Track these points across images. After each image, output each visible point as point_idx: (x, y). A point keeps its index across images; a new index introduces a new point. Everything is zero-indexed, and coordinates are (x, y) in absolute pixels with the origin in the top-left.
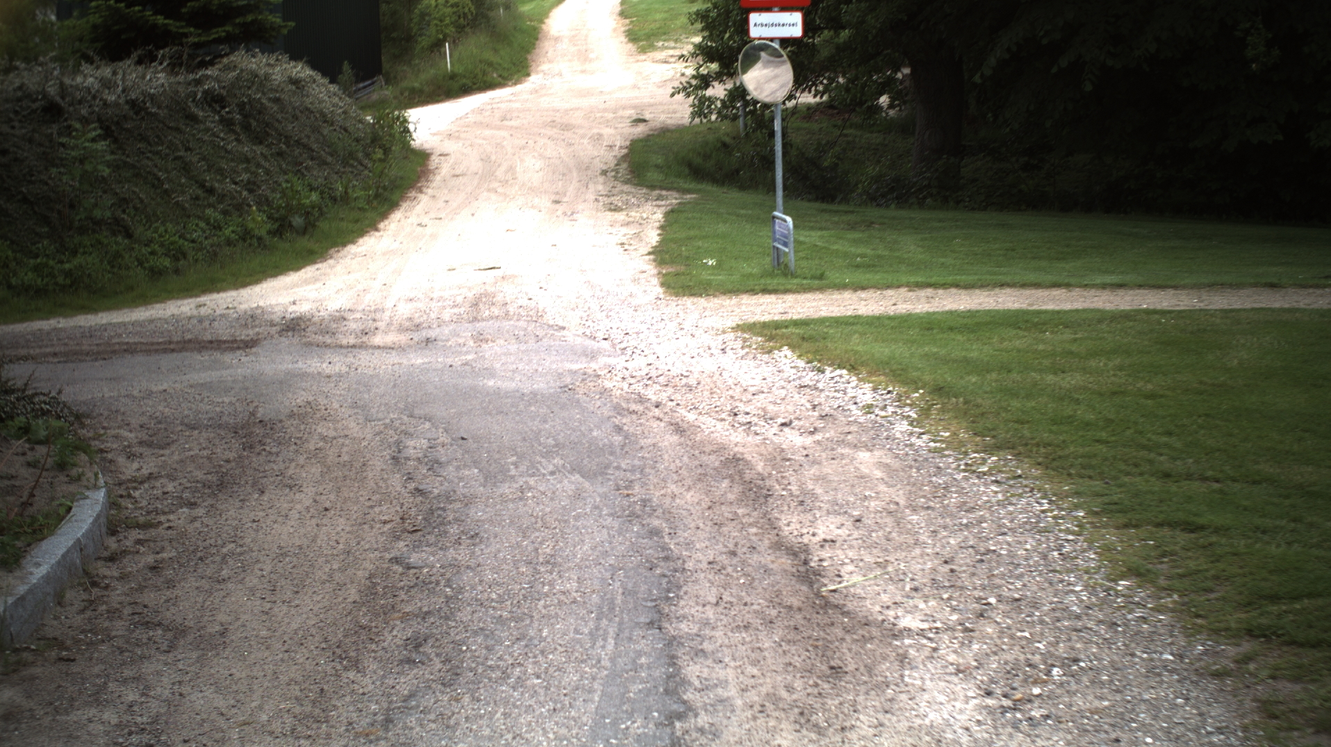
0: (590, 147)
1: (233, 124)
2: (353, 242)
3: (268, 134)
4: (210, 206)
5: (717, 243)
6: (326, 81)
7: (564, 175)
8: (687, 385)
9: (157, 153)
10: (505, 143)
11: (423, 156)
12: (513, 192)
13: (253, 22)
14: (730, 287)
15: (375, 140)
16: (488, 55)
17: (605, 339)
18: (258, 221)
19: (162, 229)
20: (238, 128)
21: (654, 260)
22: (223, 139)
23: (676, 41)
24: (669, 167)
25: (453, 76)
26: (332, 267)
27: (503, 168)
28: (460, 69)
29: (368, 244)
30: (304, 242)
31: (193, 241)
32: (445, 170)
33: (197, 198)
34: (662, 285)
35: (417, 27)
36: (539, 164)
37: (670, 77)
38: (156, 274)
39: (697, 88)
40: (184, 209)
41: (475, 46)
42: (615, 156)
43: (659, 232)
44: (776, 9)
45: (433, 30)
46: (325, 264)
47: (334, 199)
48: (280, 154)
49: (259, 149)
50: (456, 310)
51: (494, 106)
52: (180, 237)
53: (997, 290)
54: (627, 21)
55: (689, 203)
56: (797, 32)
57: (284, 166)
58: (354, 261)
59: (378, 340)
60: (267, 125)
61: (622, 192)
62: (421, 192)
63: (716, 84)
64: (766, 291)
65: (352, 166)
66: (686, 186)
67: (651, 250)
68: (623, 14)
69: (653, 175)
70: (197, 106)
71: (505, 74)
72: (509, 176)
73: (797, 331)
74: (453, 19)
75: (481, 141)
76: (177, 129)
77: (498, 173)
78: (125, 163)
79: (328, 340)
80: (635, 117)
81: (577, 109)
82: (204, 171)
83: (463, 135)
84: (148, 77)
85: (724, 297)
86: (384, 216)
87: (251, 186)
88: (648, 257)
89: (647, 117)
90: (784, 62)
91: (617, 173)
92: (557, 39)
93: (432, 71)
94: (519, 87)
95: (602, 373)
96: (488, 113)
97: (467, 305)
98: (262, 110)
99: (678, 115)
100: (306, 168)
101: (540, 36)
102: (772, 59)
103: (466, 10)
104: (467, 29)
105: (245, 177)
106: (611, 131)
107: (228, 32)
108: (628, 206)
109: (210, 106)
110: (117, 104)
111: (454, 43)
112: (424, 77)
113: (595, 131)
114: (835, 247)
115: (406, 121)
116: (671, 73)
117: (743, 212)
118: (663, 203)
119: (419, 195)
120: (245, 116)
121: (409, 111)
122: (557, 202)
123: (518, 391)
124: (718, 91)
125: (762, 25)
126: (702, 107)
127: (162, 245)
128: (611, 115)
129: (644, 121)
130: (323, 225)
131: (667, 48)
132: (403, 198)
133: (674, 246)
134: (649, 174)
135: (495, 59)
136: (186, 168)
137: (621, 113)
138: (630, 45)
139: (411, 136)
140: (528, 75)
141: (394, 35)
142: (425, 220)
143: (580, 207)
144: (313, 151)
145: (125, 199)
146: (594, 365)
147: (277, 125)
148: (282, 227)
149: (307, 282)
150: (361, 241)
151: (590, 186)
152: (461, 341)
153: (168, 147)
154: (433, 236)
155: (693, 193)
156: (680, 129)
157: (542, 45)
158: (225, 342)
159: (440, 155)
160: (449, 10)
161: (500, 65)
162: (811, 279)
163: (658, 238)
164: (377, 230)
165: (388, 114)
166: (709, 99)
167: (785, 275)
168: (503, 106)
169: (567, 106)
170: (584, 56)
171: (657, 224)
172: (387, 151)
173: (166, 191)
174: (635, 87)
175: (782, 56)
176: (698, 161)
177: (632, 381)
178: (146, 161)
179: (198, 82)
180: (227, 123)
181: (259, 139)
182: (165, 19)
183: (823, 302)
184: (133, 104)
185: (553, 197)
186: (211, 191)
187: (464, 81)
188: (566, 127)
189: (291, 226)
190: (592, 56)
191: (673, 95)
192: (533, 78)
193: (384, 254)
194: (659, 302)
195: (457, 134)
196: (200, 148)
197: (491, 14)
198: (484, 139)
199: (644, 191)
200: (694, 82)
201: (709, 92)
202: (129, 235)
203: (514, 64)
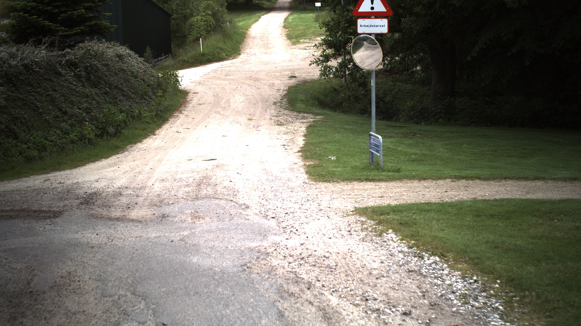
0: (268, 90)
1: (81, 77)
2: (140, 141)
3: (100, 83)
4: (64, 121)
5: (335, 146)
6: (137, 56)
7: (255, 104)
8: (328, 266)
9: (38, 92)
10: (226, 87)
11: (185, 93)
12: (228, 114)
13: (95, 24)
14: (346, 177)
15: (159, 85)
16: (221, 45)
17: (273, 218)
18: (89, 129)
19: (35, 134)
20: (83, 80)
21: (302, 156)
22: (75, 85)
23: (310, 39)
24: (308, 101)
25: (203, 55)
26: (126, 157)
27: (224, 101)
28: (207, 51)
29: (149, 143)
30: (114, 141)
31: (52, 141)
32: (195, 101)
33: (57, 117)
34: (307, 173)
35: (188, 31)
36: (242, 98)
37: (307, 56)
38: (29, 159)
39: (323, 61)
40: (49, 123)
41: (214, 40)
42: (281, 95)
43: (304, 138)
44: (373, 17)
45: (195, 32)
46: (123, 155)
47: (133, 117)
48: (106, 93)
49: (94, 91)
50: (187, 189)
51: (223, 69)
52: (45, 139)
53: (503, 182)
54: (287, 30)
55: (319, 121)
56: (385, 30)
57: (108, 99)
58: (139, 153)
59: (134, 214)
60: (100, 78)
61: (284, 114)
62: (181, 113)
63: (332, 59)
64: (368, 180)
65: (145, 99)
66: (317, 111)
67: (299, 149)
68: (285, 27)
69: (300, 105)
70: (62, 68)
71: (229, 54)
72: (227, 105)
73: (396, 217)
74: (205, 28)
75: (214, 86)
76: (50, 80)
77: (221, 104)
78: (19, 97)
79: (105, 213)
80: (290, 75)
81: (262, 71)
82: (63, 102)
83: (206, 83)
84: (36, 53)
85: (343, 183)
86: (159, 126)
87: (88, 111)
88: (298, 154)
89: (296, 75)
90: (376, 48)
91: (282, 104)
92: (254, 38)
93: (194, 52)
94: (235, 60)
95: (269, 251)
96: (219, 72)
97: (194, 185)
98: (97, 70)
99: (311, 74)
100: (120, 100)
101: (246, 36)
102: (370, 45)
103: (211, 23)
104: (212, 32)
105: (85, 105)
106: (279, 82)
107: (81, 29)
108: (288, 122)
109: (69, 68)
110: (16, 66)
111: (205, 39)
112: (189, 55)
113: (271, 82)
114: (399, 149)
115: (177, 76)
116: (308, 54)
117: (347, 127)
118: (305, 121)
119: (180, 114)
120: (88, 73)
121: (180, 71)
122: (250, 119)
123: (211, 269)
124: (334, 63)
125: (365, 26)
126: (325, 71)
127: (34, 143)
128: (279, 74)
129: (295, 77)
130: (125, 132)
131: (305, 43)
132: (171, 116)
133: (312, 147)
134: (298, 105)
135: (224, 47)
136: (52, 100)
137: (283, 73)
138: (288, 41)
139: (179, 84)
140: (240, 54)
141: (178, 35)
142: (180, 129)
143: (262, 122)
144: (124, 91)
145: (16, 117)
146: (265, 244)
147: (105, 78)
148: (103, 133)
149: (110, 166)
150: (145, 141)
151: (267, 111)
152: (184, 217)
153: (44, 89)
154: (183, 139)
155: (320, 116)
156: (313, 81)
157: (247, 40)
158: (44, 212)
159: (194, 93)
160: (203, 23)
161: (226, 49)
162: (392, 172)
163: (303, 142)
164: (154, 135)
165: (168, 72)
166: (329, 67)
167: (378, 169)
168: (226, 69)
169: (258, 69)
170: (266, 46)
171: (303, 134)
172: (165, 91)
173: (40, 113)
174: (290, 61)
175: (376, 44)
176: (322, 98)
177: (291, 260)
178: (31, 97)
179: (64, 56)
180: (78, 77)
181: (95, 86)
182: (49, 23)
183: (403, 189)
184: (26, 66)
185: (249, 117)
186: (65, 113)
187: (209, 57)
188: (257, 80)
189: (107, 133)
190: (270, 46)
191: (310, 65)
192: (241, 56)
193: (155, 149)
194: (305, 185)
195: (203, 82)
196: (62, 90)
197: (223, 25)
198: (216, 85)
199: (295, 114)
200: (321, 58)
201: (329, 63)
202: (16, 137)
203: (233, 49)
